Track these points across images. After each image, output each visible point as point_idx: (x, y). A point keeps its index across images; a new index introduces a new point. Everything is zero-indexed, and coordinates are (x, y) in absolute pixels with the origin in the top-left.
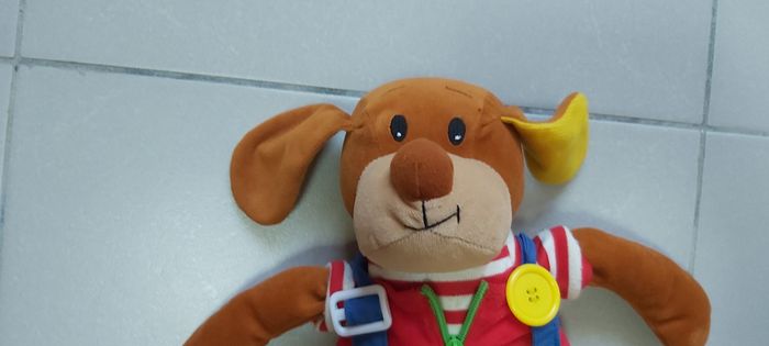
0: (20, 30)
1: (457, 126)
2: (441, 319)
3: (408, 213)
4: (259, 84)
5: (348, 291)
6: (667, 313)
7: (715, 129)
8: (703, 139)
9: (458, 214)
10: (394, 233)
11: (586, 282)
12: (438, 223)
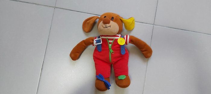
1: (113, 18)
2: (109, 43)
4: (88, 13)
5: (97, 39)
7: (156, 25)
8: (153, 26)
9: (110, 26)
12: (108, 27)
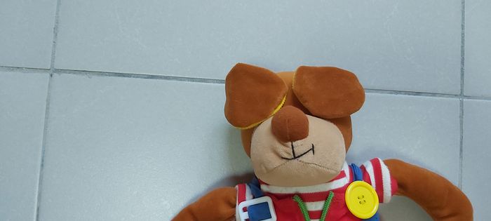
0: (53, 54)
2: (307, 216)
3: (284, 150)
4: (193, 80)
5: (250, 202)
6: (445, 212)
7: (468, 97)
8: (462, 103)
9: (313, 149)
10: (275, 162)
11: (393, 192)
12: (301, 155)
